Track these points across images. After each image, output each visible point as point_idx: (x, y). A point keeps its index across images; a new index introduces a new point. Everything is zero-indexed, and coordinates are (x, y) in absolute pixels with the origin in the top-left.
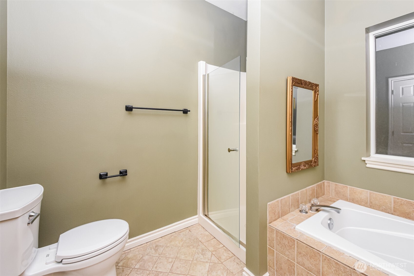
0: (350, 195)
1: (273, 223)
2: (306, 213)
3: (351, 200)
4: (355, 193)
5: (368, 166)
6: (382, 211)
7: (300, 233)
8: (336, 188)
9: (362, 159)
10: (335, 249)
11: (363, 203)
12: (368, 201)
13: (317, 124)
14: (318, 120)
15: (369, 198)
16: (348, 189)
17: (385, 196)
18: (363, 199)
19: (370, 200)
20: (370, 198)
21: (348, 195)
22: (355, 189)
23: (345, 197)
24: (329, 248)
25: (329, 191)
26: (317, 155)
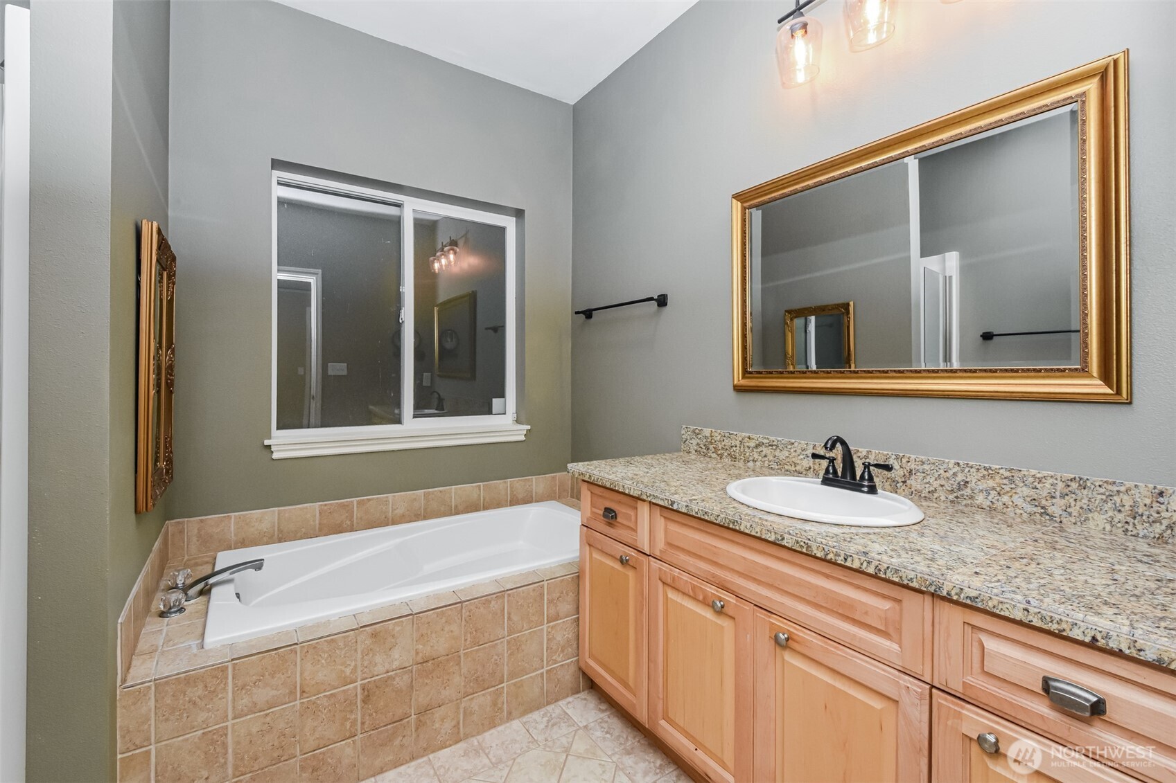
0: (235, 535)
1: (129, 677)
2: (181, 613)
3: (240, 544)
4: (247, 524)
5: (275, 456)
6: (301, 538)
7: (224, 646)
8: (199, 530)
9: (265, 444)
10: (310, 625)
11: (265, 539)
12: (274, 530)
13: (171, 364)
14: (174, 356)
15: (276, 524)
16: (232, 522)
17: (307, 508)
18: (265, 530)
19: (278, 527)
20: (278, 523)
21: (233, 535)
22: (247, 514)
23: (225, 542)
24: (302, 628)
25: (182, 544)
26: (171, 452)
